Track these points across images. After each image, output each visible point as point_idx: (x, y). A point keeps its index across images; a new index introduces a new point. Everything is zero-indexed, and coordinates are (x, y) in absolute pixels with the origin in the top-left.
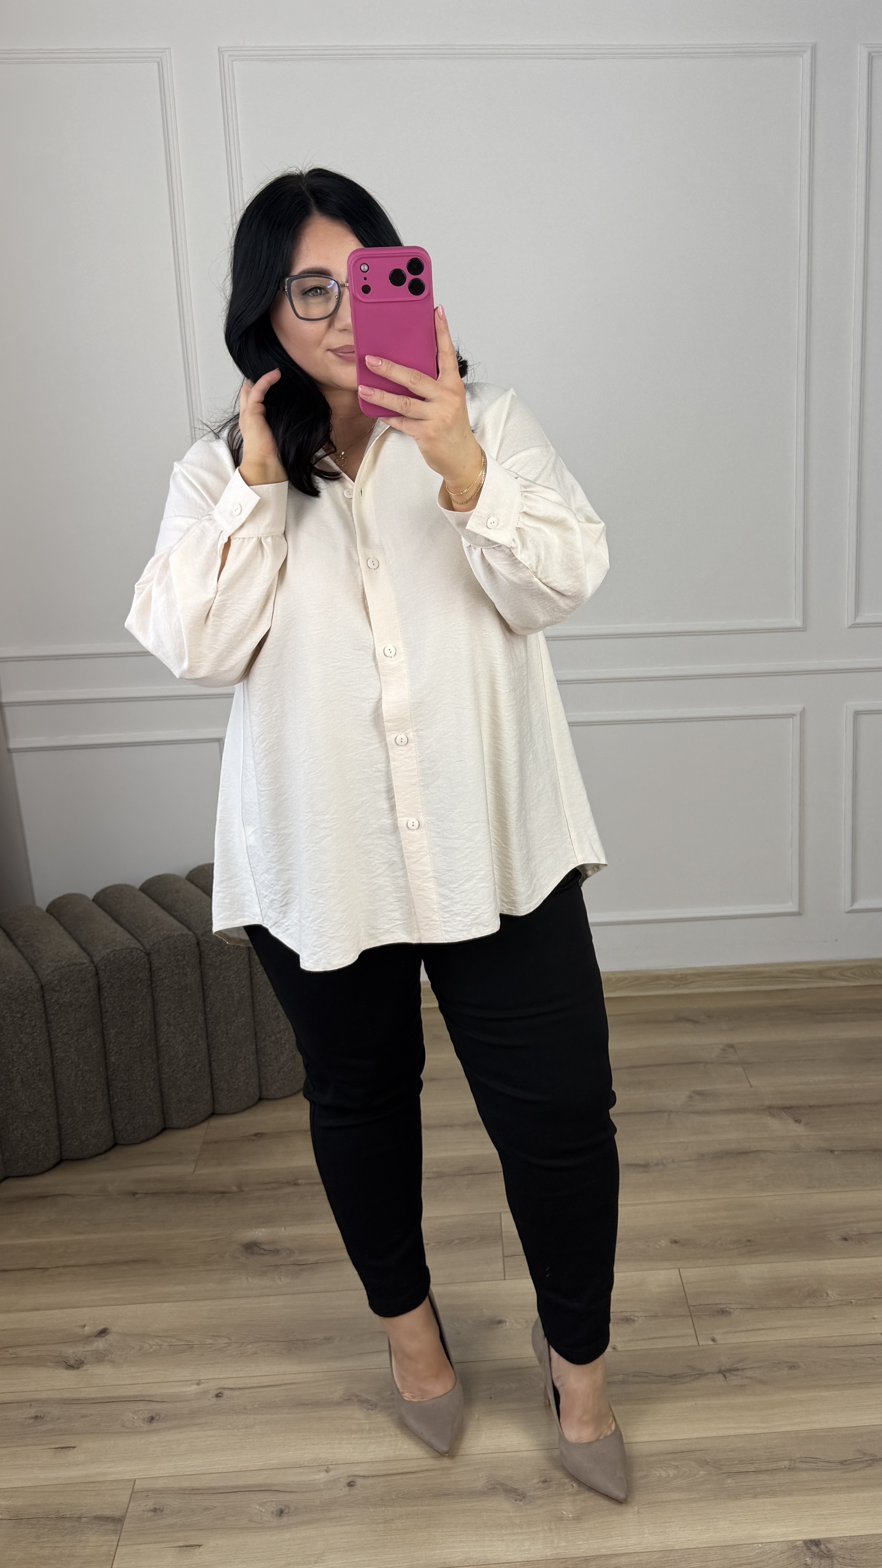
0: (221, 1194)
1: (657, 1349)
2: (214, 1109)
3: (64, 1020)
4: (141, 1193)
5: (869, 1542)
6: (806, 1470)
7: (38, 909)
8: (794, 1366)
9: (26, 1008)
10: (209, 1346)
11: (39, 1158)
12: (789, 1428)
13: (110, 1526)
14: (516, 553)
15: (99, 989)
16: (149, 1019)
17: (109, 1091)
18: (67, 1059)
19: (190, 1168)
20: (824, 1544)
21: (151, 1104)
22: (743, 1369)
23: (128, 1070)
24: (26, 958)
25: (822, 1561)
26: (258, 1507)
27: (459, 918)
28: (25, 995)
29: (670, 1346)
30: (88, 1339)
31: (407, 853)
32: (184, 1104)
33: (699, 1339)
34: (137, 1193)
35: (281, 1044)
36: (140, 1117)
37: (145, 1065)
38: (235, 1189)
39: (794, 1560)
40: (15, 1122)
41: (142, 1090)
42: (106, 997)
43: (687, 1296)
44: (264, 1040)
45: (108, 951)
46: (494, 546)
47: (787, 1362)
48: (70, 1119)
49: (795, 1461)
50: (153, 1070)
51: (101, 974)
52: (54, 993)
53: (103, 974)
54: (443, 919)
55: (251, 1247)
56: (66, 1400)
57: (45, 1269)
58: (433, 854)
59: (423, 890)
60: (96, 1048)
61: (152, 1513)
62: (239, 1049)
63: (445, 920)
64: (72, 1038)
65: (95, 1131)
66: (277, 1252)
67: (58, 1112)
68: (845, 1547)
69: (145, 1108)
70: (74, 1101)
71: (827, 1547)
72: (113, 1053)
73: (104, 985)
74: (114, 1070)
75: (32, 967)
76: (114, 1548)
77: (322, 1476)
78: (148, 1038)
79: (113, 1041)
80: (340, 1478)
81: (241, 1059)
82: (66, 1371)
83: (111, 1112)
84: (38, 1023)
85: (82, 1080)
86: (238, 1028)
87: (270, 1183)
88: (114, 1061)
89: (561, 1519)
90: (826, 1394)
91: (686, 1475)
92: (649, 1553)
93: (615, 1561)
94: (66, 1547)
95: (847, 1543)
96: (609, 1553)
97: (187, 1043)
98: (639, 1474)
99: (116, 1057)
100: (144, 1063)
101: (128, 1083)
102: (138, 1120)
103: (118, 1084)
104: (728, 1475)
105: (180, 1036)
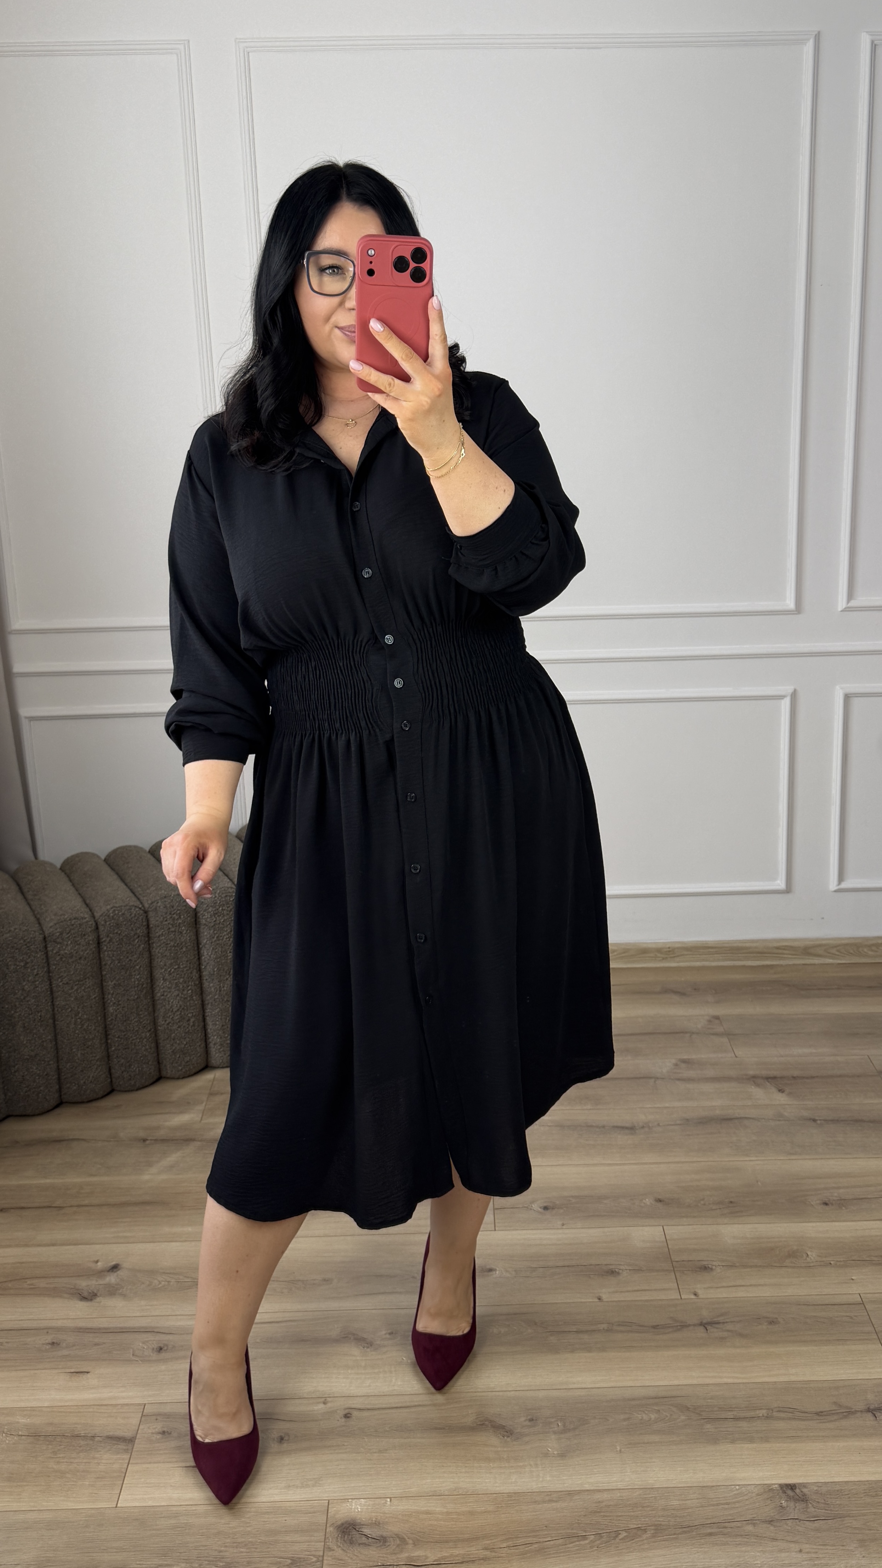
1: (641, 1301)
2: (207, 1062)
3: (65, 971)
6: (783, 1419)
8: (773, 1322)
9: (29, 957)
11: (40, 1100)
12: (767, 1379)
13: (122, 1446)
15: (98, 943)
16: (146, 973)
17: (106, 1039)
19: (198, 1117)
20: (799, 1489)
21: (147, 1054)
22: (724, 1323)
23: (125, 1021)
24: (32, 911)
25: (797, 1505)
28: (28, 945)
29: (652, 1298)
30: (101, 1273)
32: (178, 1056)
33: (681, 1293)
36: (136, 1066)
37: (142, 1016)
39: (770, 1502)
40: (17, 1064)
41: (138, 1040)
42: (105, 951)
43: (670, 1251)
45: (109, 907)
47: (767, 1318)
48: (69, 1064)
49: (772, 1410)
50: (148, 1022)
51: (101, 928)
52: (56, 945)
53: (103, 929)
56: (80, 1328)
57: (61, 1208)
60: (95, 998)
61: (160, 1436)
64: (72, 988)
65: (93, 1077)
67: (57, 1057)
68: (819, 1492)
69: (141, 1057)
70: (74, 1048)
71: (802, 1492)
72: (111, 1004)
73: (104, 939)
74: (112, 1020)
75: (37, 919)
76: (125, 1465)
77: (320, 1407)
78: (145, 991)
79: (112, 992)
80: (337, 1409)
82: (80, 1302)
83: (108, 1060)
85: (81, 1028)
88: (112, 1011)
89: (546, 1455)
90: (804, 1348)
91: (667, 1419)
92: (630, 1490)
93: (598, 1496)
94: (81, 1462)
95: (822, 1488)
96: (592, 1488)
97: (181, 997)
98: (622, 1417)
99: (114, 1008)
100: (141, 1014)
101: (125, 1033)
102: (135, 1069)
103: (116, 1033)
104: (708, 1421)
105: (175, 991)
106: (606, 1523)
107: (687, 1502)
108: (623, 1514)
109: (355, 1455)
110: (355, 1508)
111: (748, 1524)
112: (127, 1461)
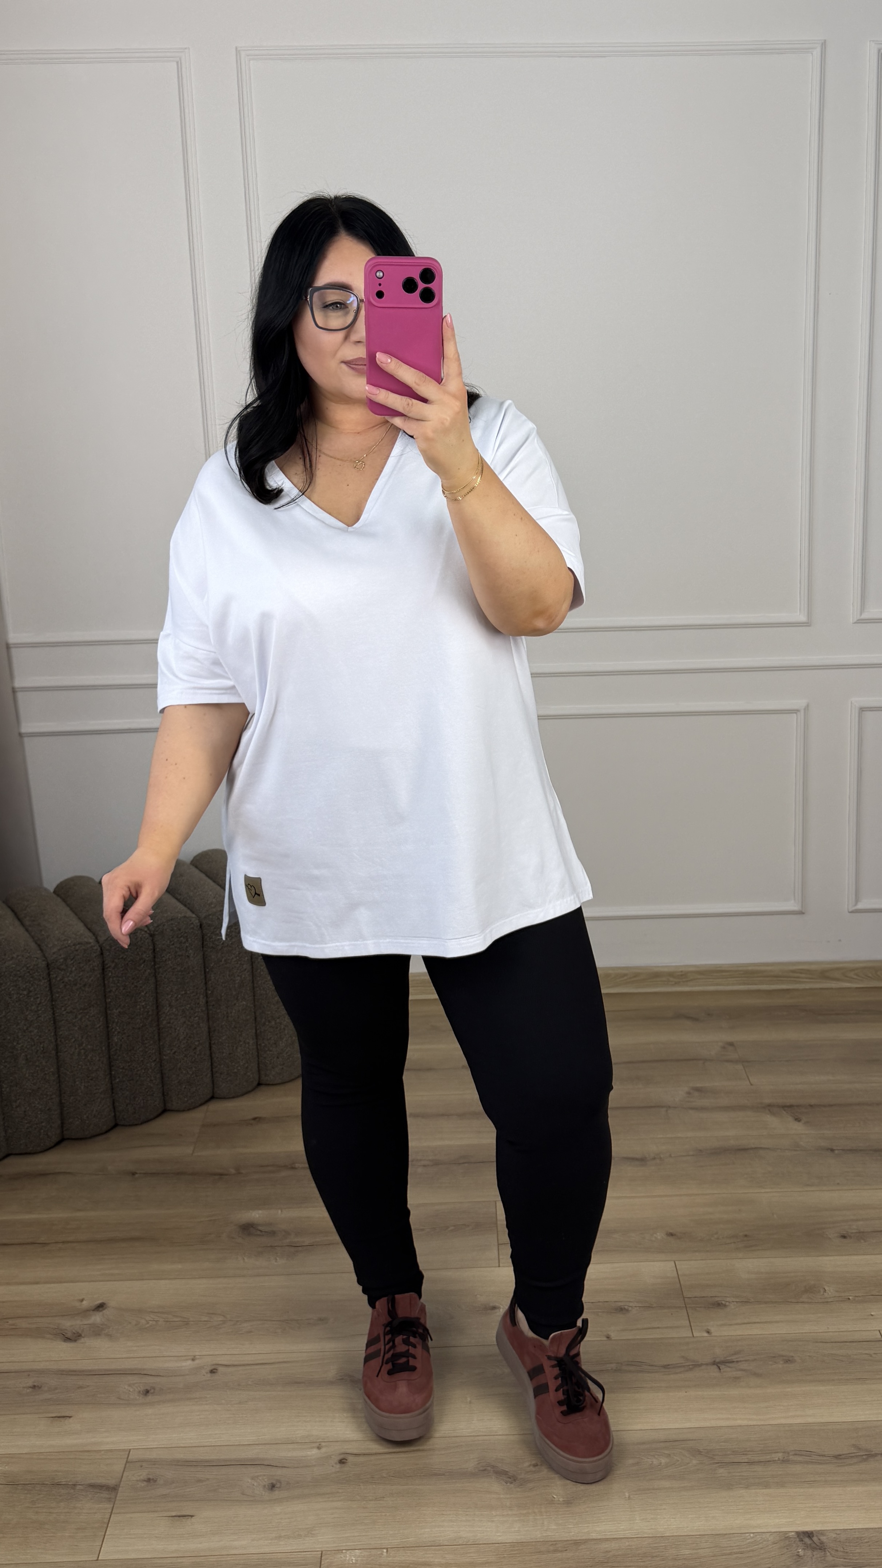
0: (219, 1176)
1: (652, 1339)
2: (213, 1093)
3: (69, 999)
4: (140, 1173)
5: (863, 1535)
6: (800, 1463)
7: (46, 890)
8: (789, 1360)
9: (32, 985)
10: (205, 1322)
11: (41, 1137)
12: (783, 1421)
13: (105, 1495)
15: (103, 969)
16: (151, 1000)
17: (111, 1071)
19: (189, 1150)
20: (817, 1536)
21: (152, 1085)
22: (738, 1362)
23: (130, 1051)
24: (33, 937)
25: (815, 1554)
26: (250, 1481)
28: (31, 972)
29: (663, 1336)
30: (86, 1313)
32: (184, 1087)
33: (693, 1331)
34: (137, 1173)
35: (280, 1029)
36: (141, 1098)
37: (147, 1045)
38: (233, 1171)
39: (786, 1550)
40: (19, 1099)
41: (143, 1071)
42: (110, 977)
43: (682, 1287)
44: (264, 1024)
47: (782, 1356)
48: (72, 1098)
49: (788, 1453)
50: (154, 1051)
51: (106, 953)
52: (60, 971)
53: (108, 954)
55: (248, 1228)
56: (63, 1371)
57: (44, 1244)
60: (99, 1027)
61: (145, 1483)
62: (239, 1033)
64: (76, 1017)
65: (97, 1111)
66: (273, 1233)
67: (60, 1091)
68: (838, 1540)
69: (146, 1089)
70: (77, 1080)
71: (819, 1539)
72: (116, 1033)
74: (116, 1050)
75: (39, 946)
76: (107, 1516)
77: (314, 1452)
78: (150, 1019)
79: (116, 1020)
80: (332, 1455)
81: (241, 1043)
82: (64, 1343)
83: (113, 1093)
84: (43, 1001)
85: (85, 1059)
86: (239, 1011)
87: (267, 1166)
88: (116, 1040)
89: (551, 1502)
90: (823, 1388)
91: (678, 1463)
92: (639, 1539)
93: (605, 1546)
94: (61, 1512)
95: (840, 1535)
96: (600, 1537)
97: (188, 1025)
98: (631, 1461)
99: (119, 1037)
100: (146, 1044)
101: (130, 1064)
102: (139, 1101)
103: (120, 1064)
104: (721, 1465)
105: (182, 1018)
107: (699, 1551)
109: (350, 1502)
112: (110, 1510)
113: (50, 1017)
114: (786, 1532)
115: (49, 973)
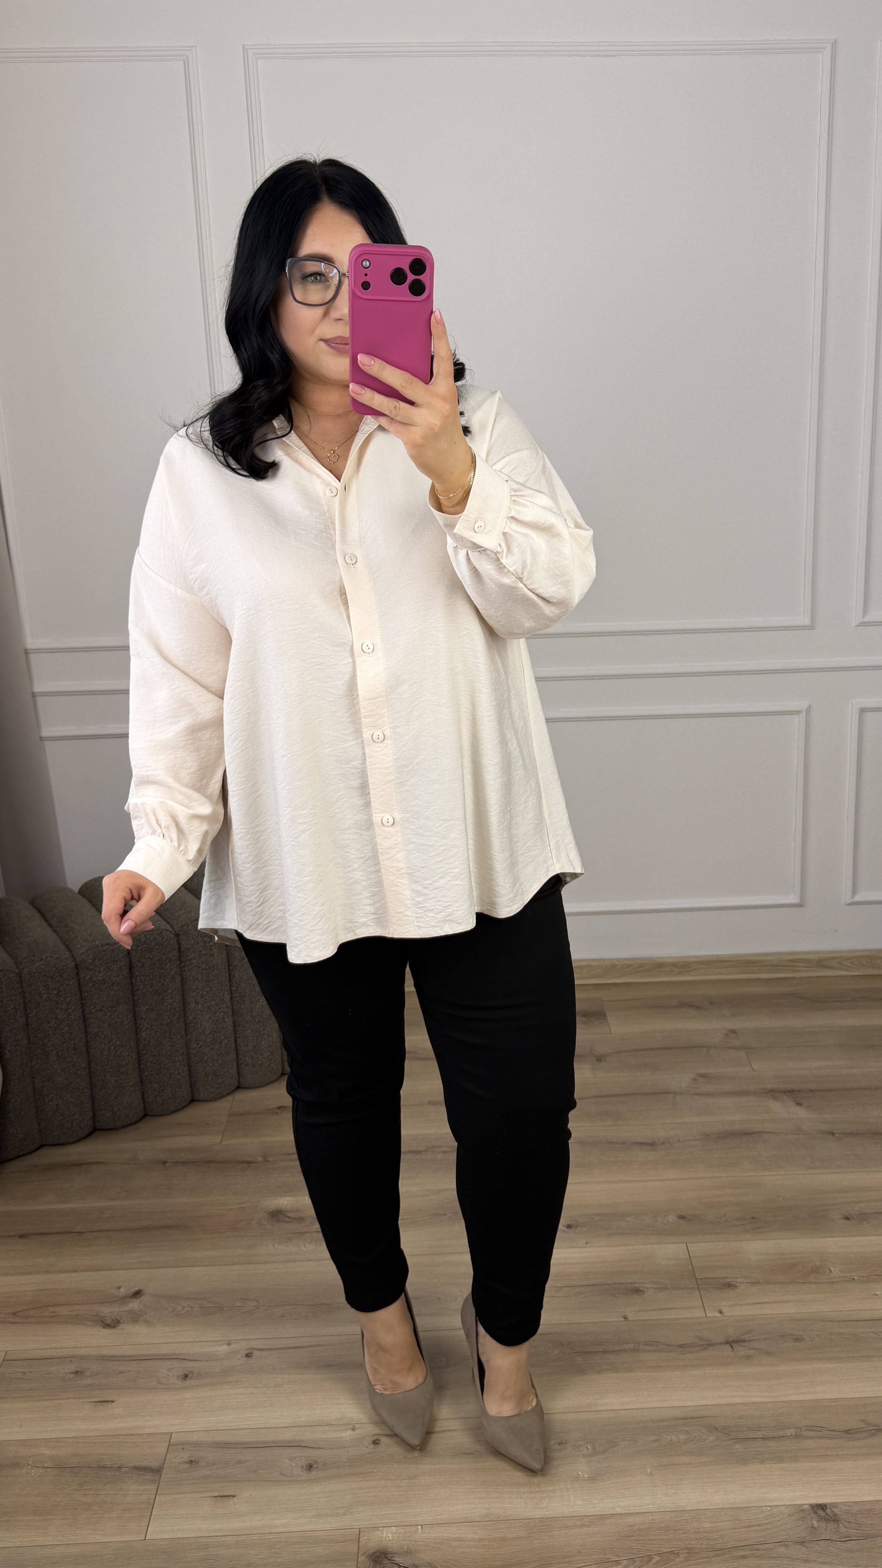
0: (246, 1163)
1: (669, 1318)
2: (239, 1083)
3: (98, 997)
4: (171, 1162)
5: (874, 1507)
6: (812, 1438)
7: (71, 891)
8: (799, 1339)
9: (62, 985)
10: (238, 1308)
11: (73, 1128)
12: (797, 1396)
13: (149, 1476)
14: (502, 557)
15: (131, 968)
16: (178, 997)
17: (140, 1064)
18: (101, 1034)
19: (217, 1139)
20: (830, 1509)
21: (180, 1078)
22: (750, 1341)
23: (158, 1045)
24: (61, 938)
25: (828, 1525)
26: (288, 1462)
27: (432, 915)
28: (60, 973)
29: (679, 1316)
30: (123, 1299)
31: (381, 849)
32: (210, 1078)
33: (707, 1311)
34: (167, 1162)
36: (169, 1090)
37: (174, 1040)
38: (260, 1159)
39: (801, 1522)
40: (51, 1094)
41: (171, 1064)
42: (137, 976)
43: (694, 1268)
46: (480, 549)
47: (792, 1335)
48: (103, 1091)
49: (801, 1428)
50: (181, 1045)
52: (88, 971)
53: (135, 954)
54: (417, 915)
55: (277, 1215)
56: (103, 1356)
57: (80, 1233)
58: (407, 850)
59: (397, 886)
60: (128, 1024)
62: (263, 1027)
63: (419, 915)
64: (105, 1015)
65: (127, 1103)
66: (300, 1220)
67: (91, 1085)
68: (851, 1512)
69: (174, 1081)
70: (107, 1074)
71: (832, 1512)
72: (144, 1029)
73: (136, 964)
74: (145, 1044)
75: (67, 947)
76: (153, 1497)
77: (348, 1434)
78: (177, 1015)
79: (144, 1017)
80: (366, 1436)
81: (265, 1036)
82: (103, 1330)
83: (142, 1085)
84: (73, 1000)
85: (115, 1054)
88: (145, 1036)
89: (577, 1479)
90: (831, 1366)
91: (696, 1440)
92: (662, 1513)
93: (630, 1520)
94: (108, 1494)
95: (852, 1507)
96: (624, 1512)
97: (214, 1020)
98: (652, 1438)
99: (147, 1033)
100: (174, 1038)
101: (158, 1058)
102: (168, 1093)
103: (149, 1059)
104: (737, 1441)
105: (207, 1013)
106: (639, 1547)
107: (719, 1524)
108: (656, 1538)
109: (384, 1482)
110: (386, 1537)
111: (780, 1546)
112: (155, 1492)
113: (80, 1015)
114: (800, 1504)
115: (77, 973)
